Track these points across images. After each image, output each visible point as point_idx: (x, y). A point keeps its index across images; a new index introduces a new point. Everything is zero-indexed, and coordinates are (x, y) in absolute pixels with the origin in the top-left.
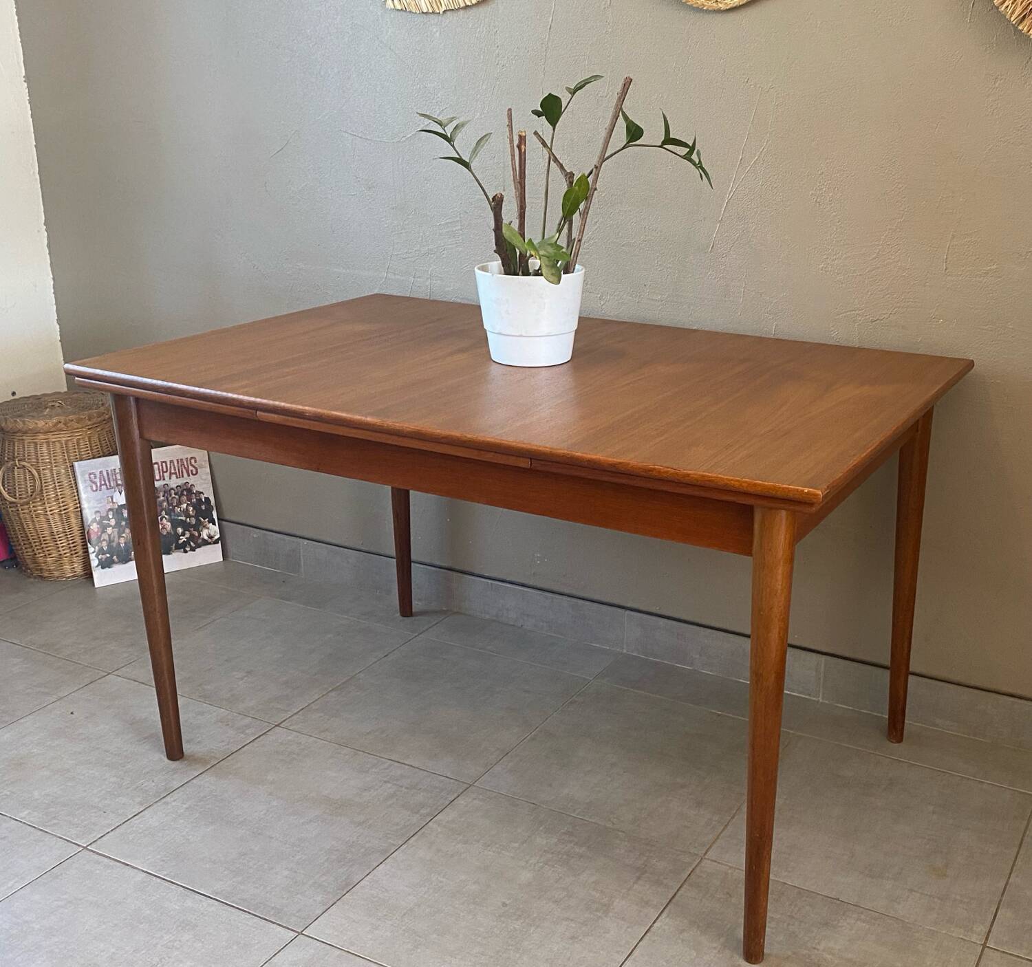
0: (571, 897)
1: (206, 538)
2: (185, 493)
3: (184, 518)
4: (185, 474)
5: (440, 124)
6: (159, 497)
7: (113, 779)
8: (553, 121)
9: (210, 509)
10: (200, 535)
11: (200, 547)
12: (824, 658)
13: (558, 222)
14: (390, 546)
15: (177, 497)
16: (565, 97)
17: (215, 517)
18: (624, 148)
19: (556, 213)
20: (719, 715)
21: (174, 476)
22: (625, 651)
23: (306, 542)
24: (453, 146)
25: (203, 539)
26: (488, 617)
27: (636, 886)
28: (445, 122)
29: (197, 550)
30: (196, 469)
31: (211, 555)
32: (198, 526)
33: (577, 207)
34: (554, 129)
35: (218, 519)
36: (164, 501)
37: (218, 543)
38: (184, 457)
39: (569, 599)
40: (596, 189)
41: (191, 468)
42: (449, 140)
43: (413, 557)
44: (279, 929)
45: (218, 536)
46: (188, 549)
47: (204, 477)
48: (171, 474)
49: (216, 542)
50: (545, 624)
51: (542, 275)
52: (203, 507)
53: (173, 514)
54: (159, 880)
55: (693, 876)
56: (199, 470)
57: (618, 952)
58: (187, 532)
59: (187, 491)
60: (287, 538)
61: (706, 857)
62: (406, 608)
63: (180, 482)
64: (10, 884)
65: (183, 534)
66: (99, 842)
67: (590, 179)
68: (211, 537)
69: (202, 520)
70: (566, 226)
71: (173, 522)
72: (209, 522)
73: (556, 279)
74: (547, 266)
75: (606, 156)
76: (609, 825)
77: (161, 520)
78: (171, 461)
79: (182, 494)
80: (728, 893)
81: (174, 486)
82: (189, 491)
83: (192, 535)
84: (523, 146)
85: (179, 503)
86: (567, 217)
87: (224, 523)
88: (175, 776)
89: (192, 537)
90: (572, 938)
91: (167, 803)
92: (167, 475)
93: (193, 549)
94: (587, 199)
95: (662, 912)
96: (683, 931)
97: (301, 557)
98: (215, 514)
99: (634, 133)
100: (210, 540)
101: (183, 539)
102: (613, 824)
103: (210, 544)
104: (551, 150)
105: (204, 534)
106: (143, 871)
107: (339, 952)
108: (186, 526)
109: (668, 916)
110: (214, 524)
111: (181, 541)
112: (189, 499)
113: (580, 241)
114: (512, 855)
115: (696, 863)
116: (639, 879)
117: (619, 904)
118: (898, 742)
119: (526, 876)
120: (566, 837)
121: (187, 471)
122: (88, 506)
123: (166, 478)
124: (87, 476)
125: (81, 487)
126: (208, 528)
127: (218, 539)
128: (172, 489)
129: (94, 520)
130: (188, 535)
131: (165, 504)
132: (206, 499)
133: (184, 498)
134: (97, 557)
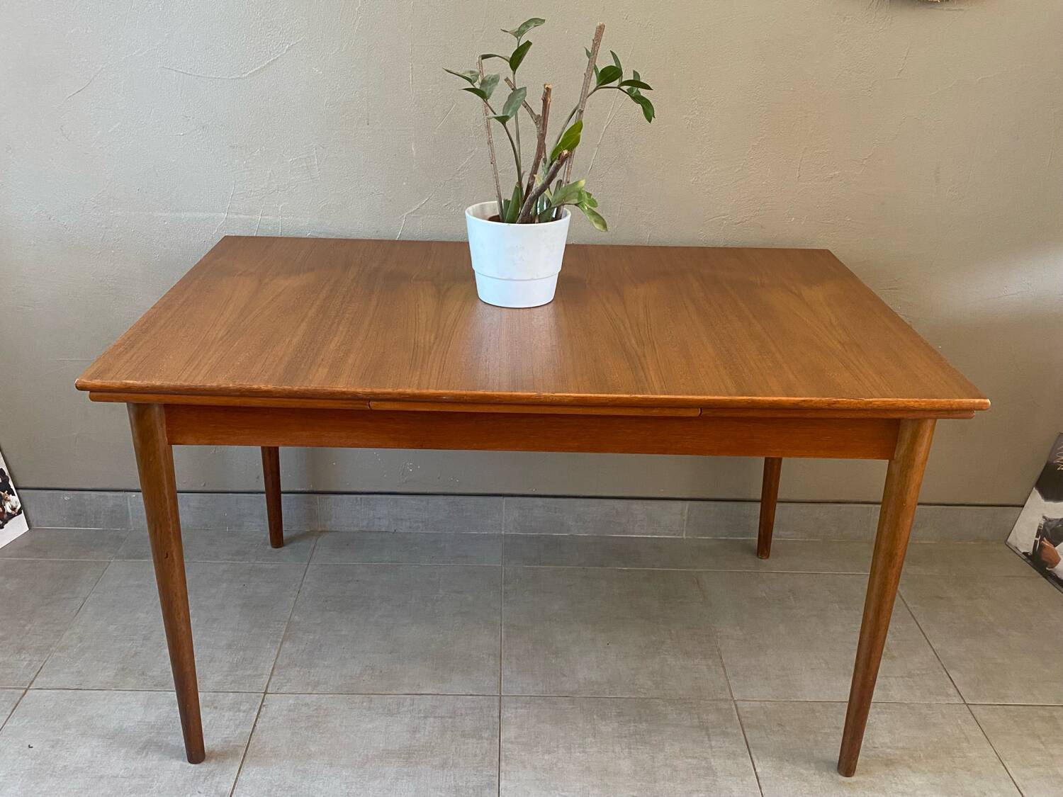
0: (677, 771)
1: (10, 511)
9: (6, 481)
10: (4, 510)
11: (7, 523)
12: (687, 504)
17: (13, 487)
18: (595, 90)
20: (628, 571)
22: (503, 532)
25: (8, 513)
26: (356, 529)
29: (6, 526)
31: (17, 528)
34: (514, 73)
35: (16, 489)
37: (21, 513)
39: (445, 497)
43: (283, 488)
45: (20, 506)
49: (19, 513)
50: (420, 524)
55: (742, 719)
61: (735, 699)
68: (13, 509)
69: (2, 493)
72: (9, 494)
76: (642, 696)
87: (20, 491)
95: (751, 759)
96: (781, 769)
97: (129, 510)
98: (11, 483)
100: (14, 513)
102: (645, 693)
103: (14, 516)
105: (8, 509)
110: (13, 495)
114: (596, 749)
115: (734, 707)
116: (709, 735)
117: (716, 763)
118: (768, 557)
119: (625, 765)
120: (621, 718)
126: (9, 501)
127: (21, 509)
132: (2, 470)
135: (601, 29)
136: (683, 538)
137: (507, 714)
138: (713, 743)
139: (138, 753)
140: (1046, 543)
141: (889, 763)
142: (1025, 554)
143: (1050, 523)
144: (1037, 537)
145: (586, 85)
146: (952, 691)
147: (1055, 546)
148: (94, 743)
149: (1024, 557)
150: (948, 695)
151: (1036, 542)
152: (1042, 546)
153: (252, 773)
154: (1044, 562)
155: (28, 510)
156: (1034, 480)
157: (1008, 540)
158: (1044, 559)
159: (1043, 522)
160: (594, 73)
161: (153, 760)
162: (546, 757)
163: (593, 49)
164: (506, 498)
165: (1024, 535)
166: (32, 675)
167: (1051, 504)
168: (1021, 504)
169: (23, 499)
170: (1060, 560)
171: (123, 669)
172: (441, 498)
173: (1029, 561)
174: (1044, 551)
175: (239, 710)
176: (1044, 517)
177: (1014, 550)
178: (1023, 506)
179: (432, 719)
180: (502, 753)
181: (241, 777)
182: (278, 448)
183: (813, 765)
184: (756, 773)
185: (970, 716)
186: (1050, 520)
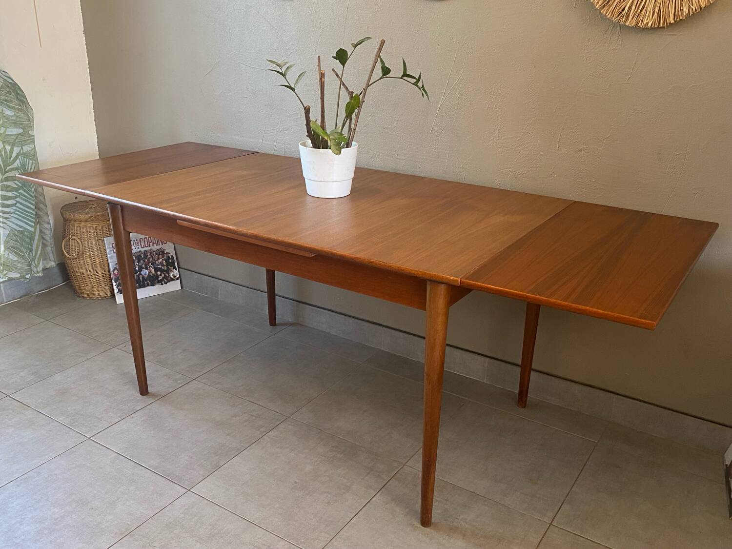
0: (331, 481)
1: (172, 277)
2: (161, 253)
3: (160, 267)
5: (279, 66)
6: (148, 256)
7: (108, 404)
8: (343, 63)
9: (173, 262)
10: (169, 275)
12: (488, 359)
13: (343, 119)
14: (265, 287)
16: (350, 51)
17: (176, 266)
18: (380, 79)
19: (343, 114)
21: (155, 245)
22: (382, 349)
23: (221, 281)
24: (285, 78)
25: (171, 277)
27: (367, 478)
28: (282, 65)
29: (168, 283)
31: (175, 286)
32: (168, 271)
33: (353, 111)
34: (344, 67)
35: (178, 268)
36: (150, 257)
40: (364, 101)
42: (283, 75)
43: (276, 293)
44: (179, 487)
45: (178, 276)
46: (163, 283)
47: (170, 246)
48: (153, 243)
49: (177, 279)
51: (330, 149)
52: (170, 261)
53: (155, 264)
54: (123, 458)
55: (398, 474)
57: (351, 512)
59: (162, 252)
60: (211, 278)
61: (407, 464)
62: (273, 321)
63: (158, 247)
64: (50, 454)
65: (161, 275)
66: (96, 436)
67: (361, 97)
68: (175, 277)
69: (170, 267)
70: (348, 121)
71: (155, 268)
72: (173, 269)
73: (338, 152)
74: (334, 145)
75: (370, 83)
76: (358, 444)
77: (149, 267)
79: (159, 254)
80: (415, 485)
82: (163, 252)
83: (165, 275)
84: (323, 79)
85: (158, 259)
86: (349, 116)
87: (180, 269)
88: (139, 404)
89: (165, 277)
90: (329, 503)
91: (132, 418)
92: (151, 244)
93: (166, 283)
94: (359, 107)
95: (377, 493)
96: (387, 504)
97: (219, 290)
98: (176, 264)
99: (386, 71)
100: (174, 278)
101: (161, 278)
102: (360, 443)
103: (174, 280)
104: (341, 79)
105: (171, 275)
106: (116, 452)
107: (206, 501)
108: (162, 271)
109: (381, 494)
110: (176, 270)
111: (159, 279)
113: (355, 130)
115: (400, 467)
116: (369, 473)
117: (356, 486)
119: (309, 468)
120: (334, 448)
121: (162, 242)
122: (112, 261)
123: (151, 246)
124: (111, 245)
125: (108, 251)
126: (173, 272)
128: (154, 251)
129: (115, 268)
130: (163, 275)
131: (151, 259)
132: (172, 256)
133: (161, 256)
134: (117, 287)
136: (483, 383)
137: (281, 426)
150: (545, 515)
164: (384, 328)
169: (181, 273)
172: (351, 320)
175: (176, 382)
177: (724, 462)
181: (148, 407)
182: (274, 271)
184: (371, 500)
185: (544, 531)
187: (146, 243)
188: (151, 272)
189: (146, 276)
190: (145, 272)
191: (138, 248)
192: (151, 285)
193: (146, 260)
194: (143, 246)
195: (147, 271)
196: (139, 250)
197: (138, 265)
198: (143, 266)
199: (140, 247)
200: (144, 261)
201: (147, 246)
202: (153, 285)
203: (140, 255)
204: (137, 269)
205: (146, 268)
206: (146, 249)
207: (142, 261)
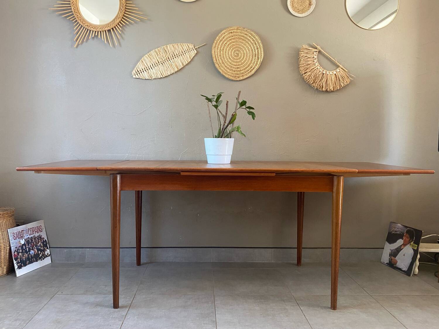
0: (274, 309)
1: (47, 254)
3: (40, 248)
4: (39, 232)
6: (33, 241)
7: (100, 318)
9: (47, 244)
10: (45, 253)
15: (38, 240)
17: (48, 247)
18: (239, 108)
21: (36, 233)
22: (211, 261)
23: (88, 249)
25: (46, 255)
29: (45, 259)
30: (42, 229)
31: (47, 261)
32: (44, 251)
35: (49, 248)
36: (34, 242)
38: (38, 226)
41: (40, 229)
46: (42, 259)
47: (44, 232)
48: (35, 232)
49: (49, 256)
50: (184, 259)
52: (45, 243)
53: (37, 246)
55: (295, 299)
56: (43, 230)
57: (302, 316)
58: (41, 253)
59: (40, 237)
60: (79, 249)
62: (139, 263)
63: (38, 234)
65: (40, 254)
68: (48, 254)
69: (45, 248)
71: (37, 249)
76: (261, 294)
77: (34, 249)
78: (35, 227)
81: (37, 236)
82: (41, 237)
83: (43, 254)
85: (39, 242)
87: (50, 249)
89: (43, 255)
90: (287, 316)
91: (128, 319)
95: (299, 306)
96: (309, 308)
97: (86, 255)
100: (47, 255)
101: (41, 255)
103: (47, 256)
108: (41, 251)
110: (48, 249)
111: (40, 256)
112: (41, 241)
114: (247, 305)
115: (292, 296)
116: (284, 302)
117: (287, 307)
118: (301, 266)
119: (257, 308)
120: (255, 299)
121: (40, 230)
122: (13, 245)
123: (34, 233)
124: (12, 234)
125: (10, 238)
126: (47, 251)
127: (50, 254)
128: (36, 237)
129: (15, 251)
130: (42, 254)
131: (35, 243)
132: (45, 240)
133: (40, 240)
134: (17, 265)
135: (240, 92)
136: (272, 263)
137: (216, 298)
138: (286, 303)
139: (94, 307)
140: (393, 258)
141: (345, 307)
142: (387, 263)
143: (393, 251)
144: (389, 257)
145: (237, 106)
146: (365, 292)
147: (395, 258)
148: (79, 305)
149: (387, 265)
150: (363, 293)
151: (389, 258)
152: (391, 259)
153: (132, 311)
154: (393, 264)
155: (52, 256)
156: (386, 239)
157: (381, 261)
158: (393, 263)
159: (390, 251)
160: (238, 104)
161: (99, 309)
162: (231, 307)
163: (238, 97)
165: (385, 258)
166: (56, 292)
167: (392, 245)
168: (383, 247)
169: (51, 251)
170: (397, 261)
171: (87, 291)
173: (388, 265)
174: (392, 260)
175: (126, 298)
176: (390, 250)
177: (383, 263)
178: (383, 248)
179: (191, 300)
180: (216, 306)
181: (129, 312)
183: (320, 308)
184: (301, 310)
185: (371, 297)
186: (392, 250)
187: (31, 231)
188: (35, 252)
189: (33, 255)
190: (32, 252)
191: (27, 235)
192: (36, 262)
193: (32, 244)
194: (30, 234)
195: (33, 251)
196: (28, 237)
197: (28, 247)
198: (31, 248)
199: (28, 234)
200: (31, 244)
201: (32, 234)
202: (37, 261)
203: (29, 240)
204: (28, 250)
205: (33, 250)
206: (32, 236)
207: (30, 245)
